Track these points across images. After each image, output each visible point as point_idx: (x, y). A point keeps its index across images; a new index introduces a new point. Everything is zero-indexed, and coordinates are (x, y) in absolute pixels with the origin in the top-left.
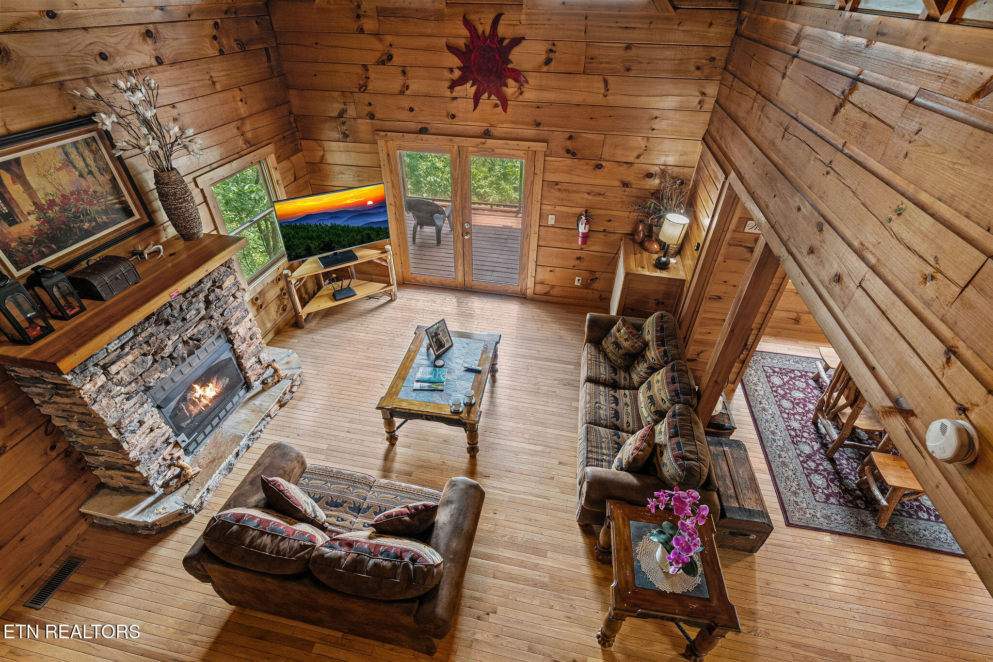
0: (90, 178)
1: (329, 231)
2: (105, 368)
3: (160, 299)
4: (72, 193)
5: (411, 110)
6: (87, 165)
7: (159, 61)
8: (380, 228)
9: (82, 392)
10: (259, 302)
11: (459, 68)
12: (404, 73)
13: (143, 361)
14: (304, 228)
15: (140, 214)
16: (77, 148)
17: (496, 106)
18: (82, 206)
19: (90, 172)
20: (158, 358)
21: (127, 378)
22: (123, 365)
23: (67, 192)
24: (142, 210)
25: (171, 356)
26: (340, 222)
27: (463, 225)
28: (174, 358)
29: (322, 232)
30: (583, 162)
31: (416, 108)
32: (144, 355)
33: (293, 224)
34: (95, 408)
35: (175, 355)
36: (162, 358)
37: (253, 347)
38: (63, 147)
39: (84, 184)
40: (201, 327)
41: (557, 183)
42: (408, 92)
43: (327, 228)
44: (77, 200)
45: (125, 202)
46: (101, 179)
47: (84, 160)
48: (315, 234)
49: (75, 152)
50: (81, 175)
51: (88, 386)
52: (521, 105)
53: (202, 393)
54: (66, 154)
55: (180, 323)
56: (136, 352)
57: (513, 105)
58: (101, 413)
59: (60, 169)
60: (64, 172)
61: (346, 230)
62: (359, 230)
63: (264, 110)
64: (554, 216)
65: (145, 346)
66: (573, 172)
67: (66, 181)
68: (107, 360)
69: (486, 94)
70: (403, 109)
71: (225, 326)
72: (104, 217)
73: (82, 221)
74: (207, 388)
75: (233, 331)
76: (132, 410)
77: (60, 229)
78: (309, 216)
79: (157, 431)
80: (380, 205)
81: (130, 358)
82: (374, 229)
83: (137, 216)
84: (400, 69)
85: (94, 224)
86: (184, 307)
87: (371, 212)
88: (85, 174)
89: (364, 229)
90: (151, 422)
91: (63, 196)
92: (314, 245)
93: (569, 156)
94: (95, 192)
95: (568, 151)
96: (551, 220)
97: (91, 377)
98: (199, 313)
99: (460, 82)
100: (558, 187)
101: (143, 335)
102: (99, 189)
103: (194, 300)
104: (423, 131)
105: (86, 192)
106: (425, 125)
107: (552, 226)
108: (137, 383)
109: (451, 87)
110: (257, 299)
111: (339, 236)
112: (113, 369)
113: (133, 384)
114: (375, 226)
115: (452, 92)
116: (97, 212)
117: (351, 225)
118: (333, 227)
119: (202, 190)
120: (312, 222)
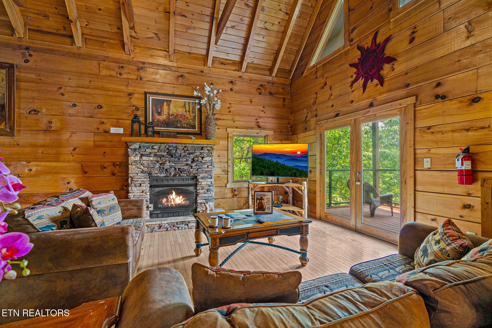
0: (188, 113)
1: (274, 165)
2: (142, 155)
3: (168, 140)
4: (180, 115)
5: (332, 106)
6: (189, 109)
7: (231, 90)
8: (303, 171)
9: (130, 158)
10: (236, 193)
11: (355, 73)
12: (331, 88)
13: (155, 163)
14: (262, 160)
15: (198, 130)
16: (189, 104)
17: (377, 85)
18: (181, 119)
19: (189, 111)
20: (162, 166)
21: (146, 165)
22: (148, 160)
23: (179, 114)
24: (199, 129)
25: (166, 170)
26: (281, 161)
27: (356, 175)
28: (167, 171)
29: (270, 165)
30: (453, 102)
31: (334, 105)
32: (158, 162)
33: (257, 157)
34: (130, 166)
35: (168, 170)
36: (163, 168)
37: (205, 195)
38: (185, 102)
39: (185, 113)
40: (186, 168)
41: (429, 128)
42: (332, 98)
43: (273, 163)
44: (180, 117)
45: (195, 124)
46: (191, 114)
47: (189, 107)
48: (267, 165)
49: (188, 105)
50: (186, 111)
51: (132, 157)
52: (394, 77)
53: (174, 198)
54: (185, 104)
55: (177, 159)
56: (155, 159)
57: (387, 80)
58: (130, 169)
59: (181, 107)
60: (181, 108)
61: (284, 167)
62: (290, 169)
63: (273, 118)
64: (429, 159)
65: (159, 158)
66: (445, 114)
67: (181, 111)
68: (144, 153)
69: (370, 81)
70: (329, 107)
71: (196, 175)
72: (186, 125)
73: (178, 123)
74: (178, 197)
75: (199, 180)
76: (140, 177)
77: (170, 122)
78: (266, 154)
79: (144, 194)
80: (305, 155)
81: (151, 159)
82: (299, 170)
83: (197, 130)
84: (329, 88)
85: (181, 126)
86: (182, 155)
87: (299, 159)
88: (187, 111)
89: (293, 169)
90: (144, 188)
91: (177, 114)
92: (265, 171)
93: (439, 100)
94: (187, 117)
95: (437, 97)
96: (427, 164)
97: (136, 155)
98: (187, 161)
99: (356, 80)
100: (432, 130)
101: (160, 153)
102: (189, 117)
103: (188, 155)
104: (337, 115)
105: (184, 116)
106: (337, 112)
107: (429, 170)
108: (148, 169)
109: (351, 86)
110: (235, 190)
111: (279, 169)
112: (144, 158)
113: (146, 168)
114: (300, 169)
115: (352, 88)
116: (184, 123)
117: (286, 165)
118: (277, 163)
119: (228, 133)
120: (267, 158)
